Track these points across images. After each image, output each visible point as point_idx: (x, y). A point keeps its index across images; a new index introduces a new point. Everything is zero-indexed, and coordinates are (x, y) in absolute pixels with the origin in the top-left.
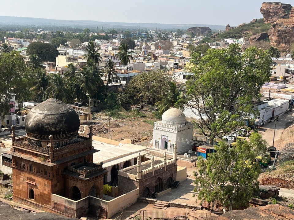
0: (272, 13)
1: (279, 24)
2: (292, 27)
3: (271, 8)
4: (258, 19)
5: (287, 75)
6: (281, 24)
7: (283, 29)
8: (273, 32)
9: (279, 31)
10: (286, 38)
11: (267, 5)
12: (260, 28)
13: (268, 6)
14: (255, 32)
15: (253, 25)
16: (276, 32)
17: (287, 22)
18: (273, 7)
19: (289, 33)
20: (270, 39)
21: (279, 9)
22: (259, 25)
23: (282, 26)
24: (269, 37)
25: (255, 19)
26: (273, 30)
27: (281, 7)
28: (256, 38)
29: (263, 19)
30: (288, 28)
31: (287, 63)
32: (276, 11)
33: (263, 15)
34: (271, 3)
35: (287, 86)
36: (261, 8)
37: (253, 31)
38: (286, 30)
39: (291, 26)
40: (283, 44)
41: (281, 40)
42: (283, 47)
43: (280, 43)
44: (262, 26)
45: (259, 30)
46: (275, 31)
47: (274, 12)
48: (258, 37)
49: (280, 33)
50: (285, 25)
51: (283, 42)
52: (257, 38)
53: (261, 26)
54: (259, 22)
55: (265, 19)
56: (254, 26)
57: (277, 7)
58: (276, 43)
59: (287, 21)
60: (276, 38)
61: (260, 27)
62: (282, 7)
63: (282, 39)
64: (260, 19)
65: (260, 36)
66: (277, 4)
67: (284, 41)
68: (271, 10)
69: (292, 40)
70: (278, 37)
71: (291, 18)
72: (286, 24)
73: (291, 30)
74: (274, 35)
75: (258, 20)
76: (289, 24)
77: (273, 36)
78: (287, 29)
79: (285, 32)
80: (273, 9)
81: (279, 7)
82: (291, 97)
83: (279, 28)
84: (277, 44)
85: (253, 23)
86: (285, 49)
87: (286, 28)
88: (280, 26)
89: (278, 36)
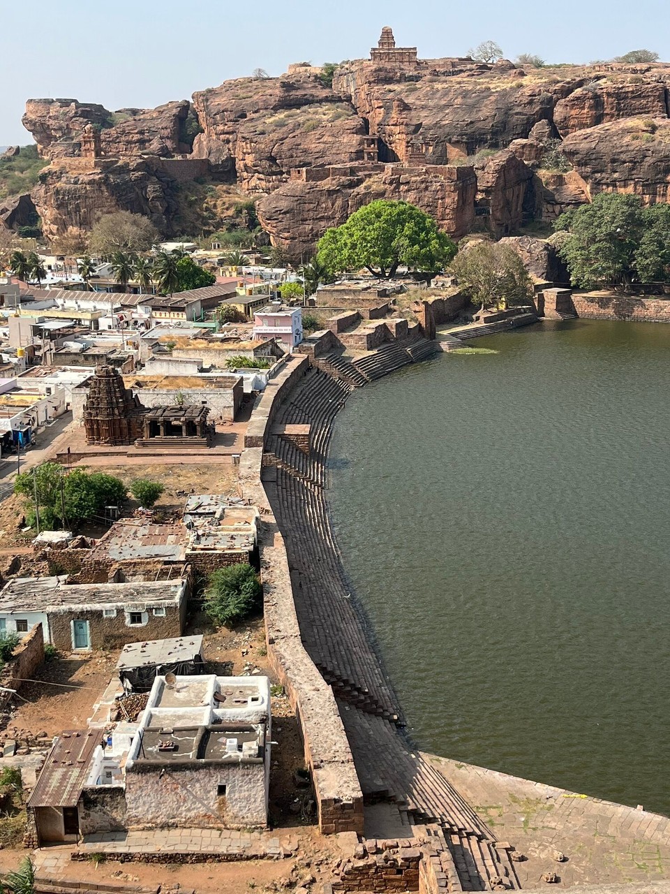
0: (55, 130)
1: (56, 172)
2: (90, 181)
3: (50, 117)
4: (23, 145)
5: (39, 342)
6: (61, 173)
7: (68, 186)
8: (43, 195)
9: (57, 192)
10: (80, 211)
11: (40, 108)
12: (28, 175)
13: (42, 110)
14: (14, 187)
15: (9, 164)
16: (51, 195)
17: (77, 168)
18: (54, 114)
19: (86, 197)
20: (39, 214)
21: (72, 118)
22: (23, 164)
23: (64, 179)
24: (37, 208)
25: (15, 145)
26: (43, 190)
27: (76, 113)
28: (8, 210)
29: (35, 147)
30: (82, 183)
31: (60, 297)
32: (64, 125)
33: (34, 134)
34: (49, 102)
35: (19, 385)
36: (25, 114)
37: (9, 181)
38: (75, 190)
39: (87, 179)
40: (75, 228)
41: (67, 217)
42: (74, 237)
43: (65, 227)
44: (32, 166)
45: (24, 180)
46: (47, 193)
47: (60, 129)
48: (12, 206)
49: (61, 197)
50: (72, 175)
51: (74, 221)
52: (11, 209)
53: (29, 167)
54: (25, 156)
55: (40, 147)
56: (10, 169)
57: (65, 114)
58: (56, 227)
59: (77, 163)
60: (54, 212)
61: (29, 170)
62: (79, 112)
63: (69, 213)
64: (28, 146)
65: (17, 204)
66: (65, 103)
67: (76, 219)
68: (51, 122)
69: (96, 217)
70: (58, 209)
71: (86, 156)
72: (75, 172)
73: (88, 188)
74: (48, 203)
75: (23, 149)
76: (81, 172)
77: (46, 207)
78: (79, 186)
79: (73, 195)
80: (56, 118)
81: (71, 115)
82: (9, 424)
83: (58, 185)
84: (58, 229)
85: (9, 159)
86: (82, 243)
87: (76, 183)
88: (59, 178)
89: (58, 207)
